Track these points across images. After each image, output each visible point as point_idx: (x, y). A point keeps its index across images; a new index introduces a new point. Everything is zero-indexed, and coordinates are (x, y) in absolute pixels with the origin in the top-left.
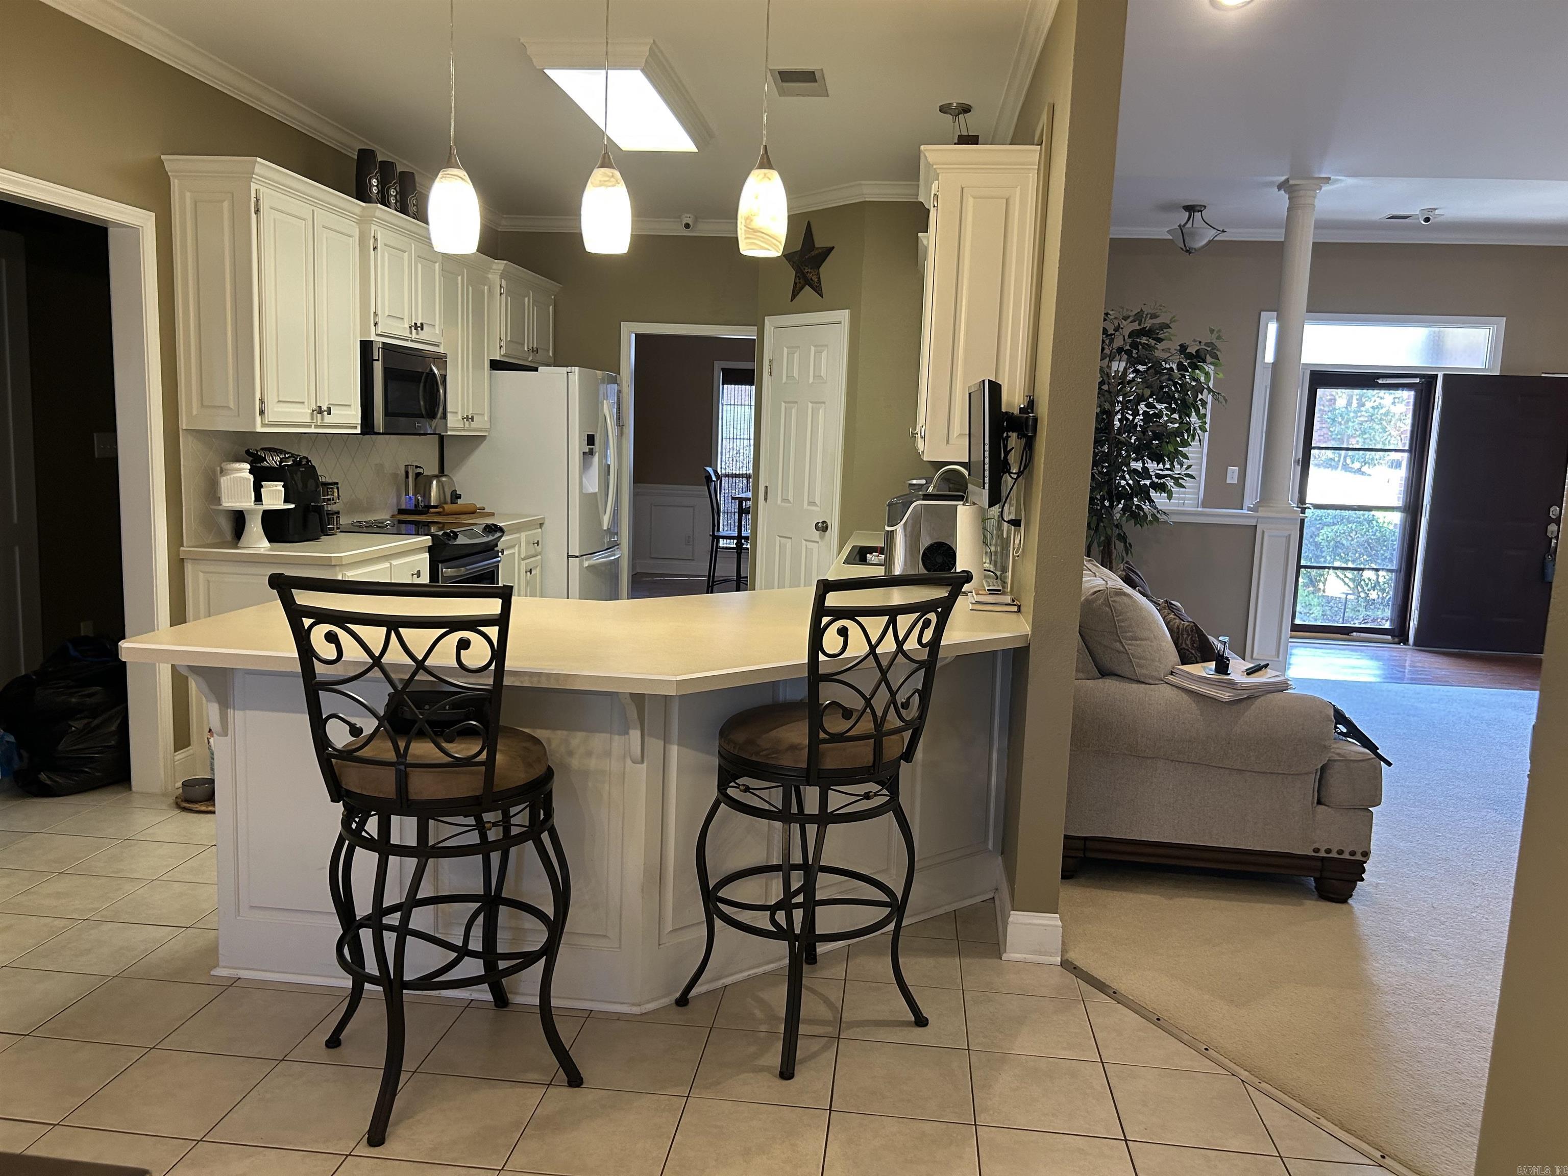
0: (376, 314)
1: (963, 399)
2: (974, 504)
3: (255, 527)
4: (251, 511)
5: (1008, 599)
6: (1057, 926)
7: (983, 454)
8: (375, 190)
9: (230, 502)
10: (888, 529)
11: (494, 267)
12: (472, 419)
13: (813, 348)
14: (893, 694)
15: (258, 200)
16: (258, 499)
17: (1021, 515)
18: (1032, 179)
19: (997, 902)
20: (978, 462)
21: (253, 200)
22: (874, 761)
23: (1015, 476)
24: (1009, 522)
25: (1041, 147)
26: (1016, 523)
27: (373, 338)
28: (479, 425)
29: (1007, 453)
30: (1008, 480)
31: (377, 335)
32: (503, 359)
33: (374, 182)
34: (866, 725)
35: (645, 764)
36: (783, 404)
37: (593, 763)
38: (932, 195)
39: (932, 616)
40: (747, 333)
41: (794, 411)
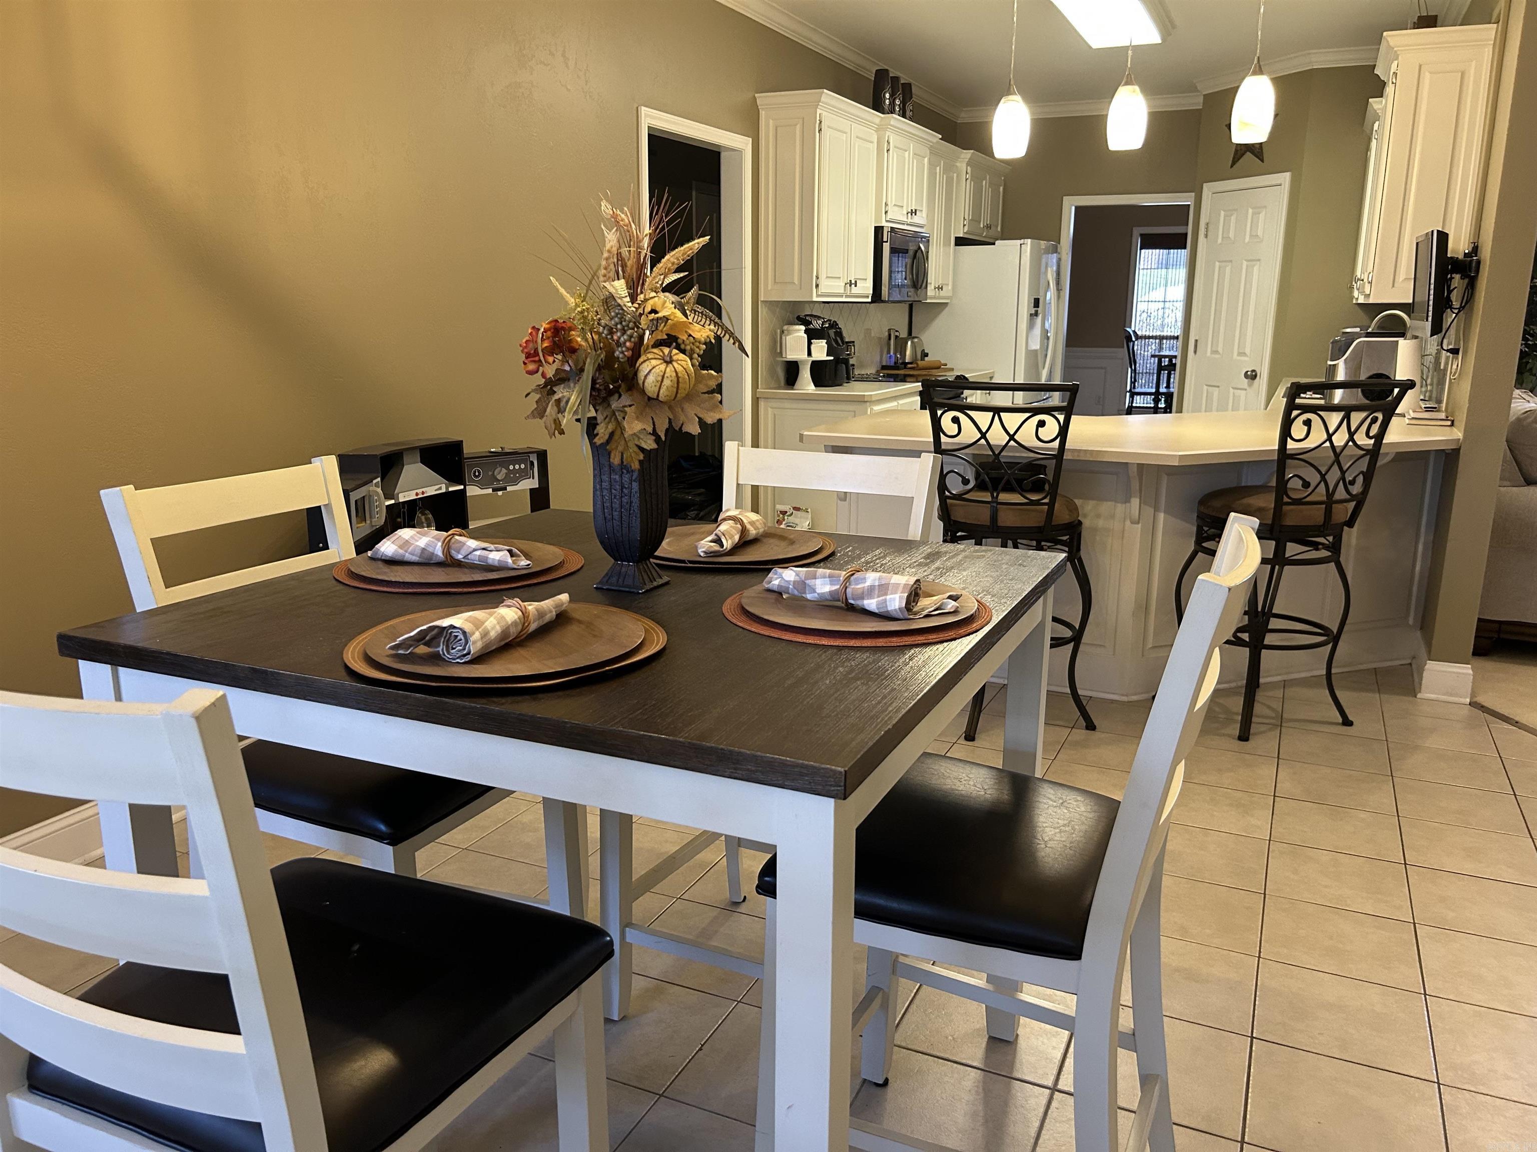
0: (886, 205)
1: (1410, 250)
2: (1416, 337)
3: (805, 374)
4: (804, 362)
5: (1443, 415)
6: (1469, 674)
7: (1428, 295)
8: (887, 102)
9: (791, 356)
10: (1330, 363)
11: (962, 156)
12: (942, 288)
13: (1250, 211)
14: (1343, 472)
15: (821, 122)
16: (809, 354)
17: (1459, 344)
18: (1487, 54)
19: (1414, 666)
20: (1423, 302)
21: (818, 122)
22: (1325, 521)
23: (1456, 311)
24: (1448, 351)
25: (1498, 26)
26: (1455, 352)
27: (884, 224)
28: (947, 291)
29: (1450, 292)
30: (1450, 317)
31: (887, 221)
32: (966, 236)
33: (887, 96)
34: (1320, 494)
35: (1140, 525)
36: (1217, 264)
37: (1101, 523)
38: (1391, 74)
39: (1380, 416)
40: (1184, 199)
41: (1228, 270)
